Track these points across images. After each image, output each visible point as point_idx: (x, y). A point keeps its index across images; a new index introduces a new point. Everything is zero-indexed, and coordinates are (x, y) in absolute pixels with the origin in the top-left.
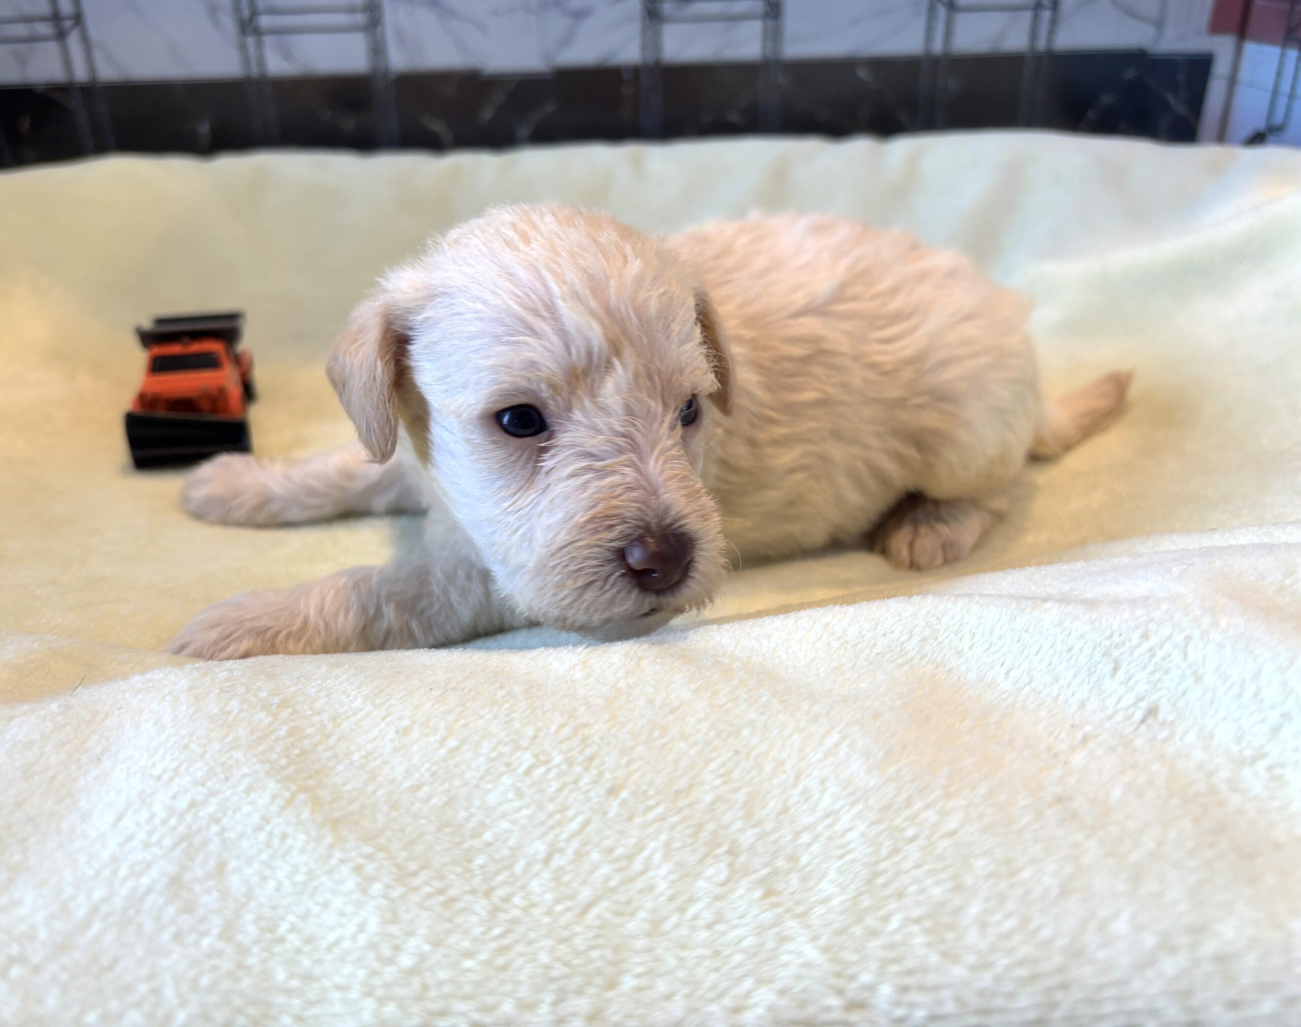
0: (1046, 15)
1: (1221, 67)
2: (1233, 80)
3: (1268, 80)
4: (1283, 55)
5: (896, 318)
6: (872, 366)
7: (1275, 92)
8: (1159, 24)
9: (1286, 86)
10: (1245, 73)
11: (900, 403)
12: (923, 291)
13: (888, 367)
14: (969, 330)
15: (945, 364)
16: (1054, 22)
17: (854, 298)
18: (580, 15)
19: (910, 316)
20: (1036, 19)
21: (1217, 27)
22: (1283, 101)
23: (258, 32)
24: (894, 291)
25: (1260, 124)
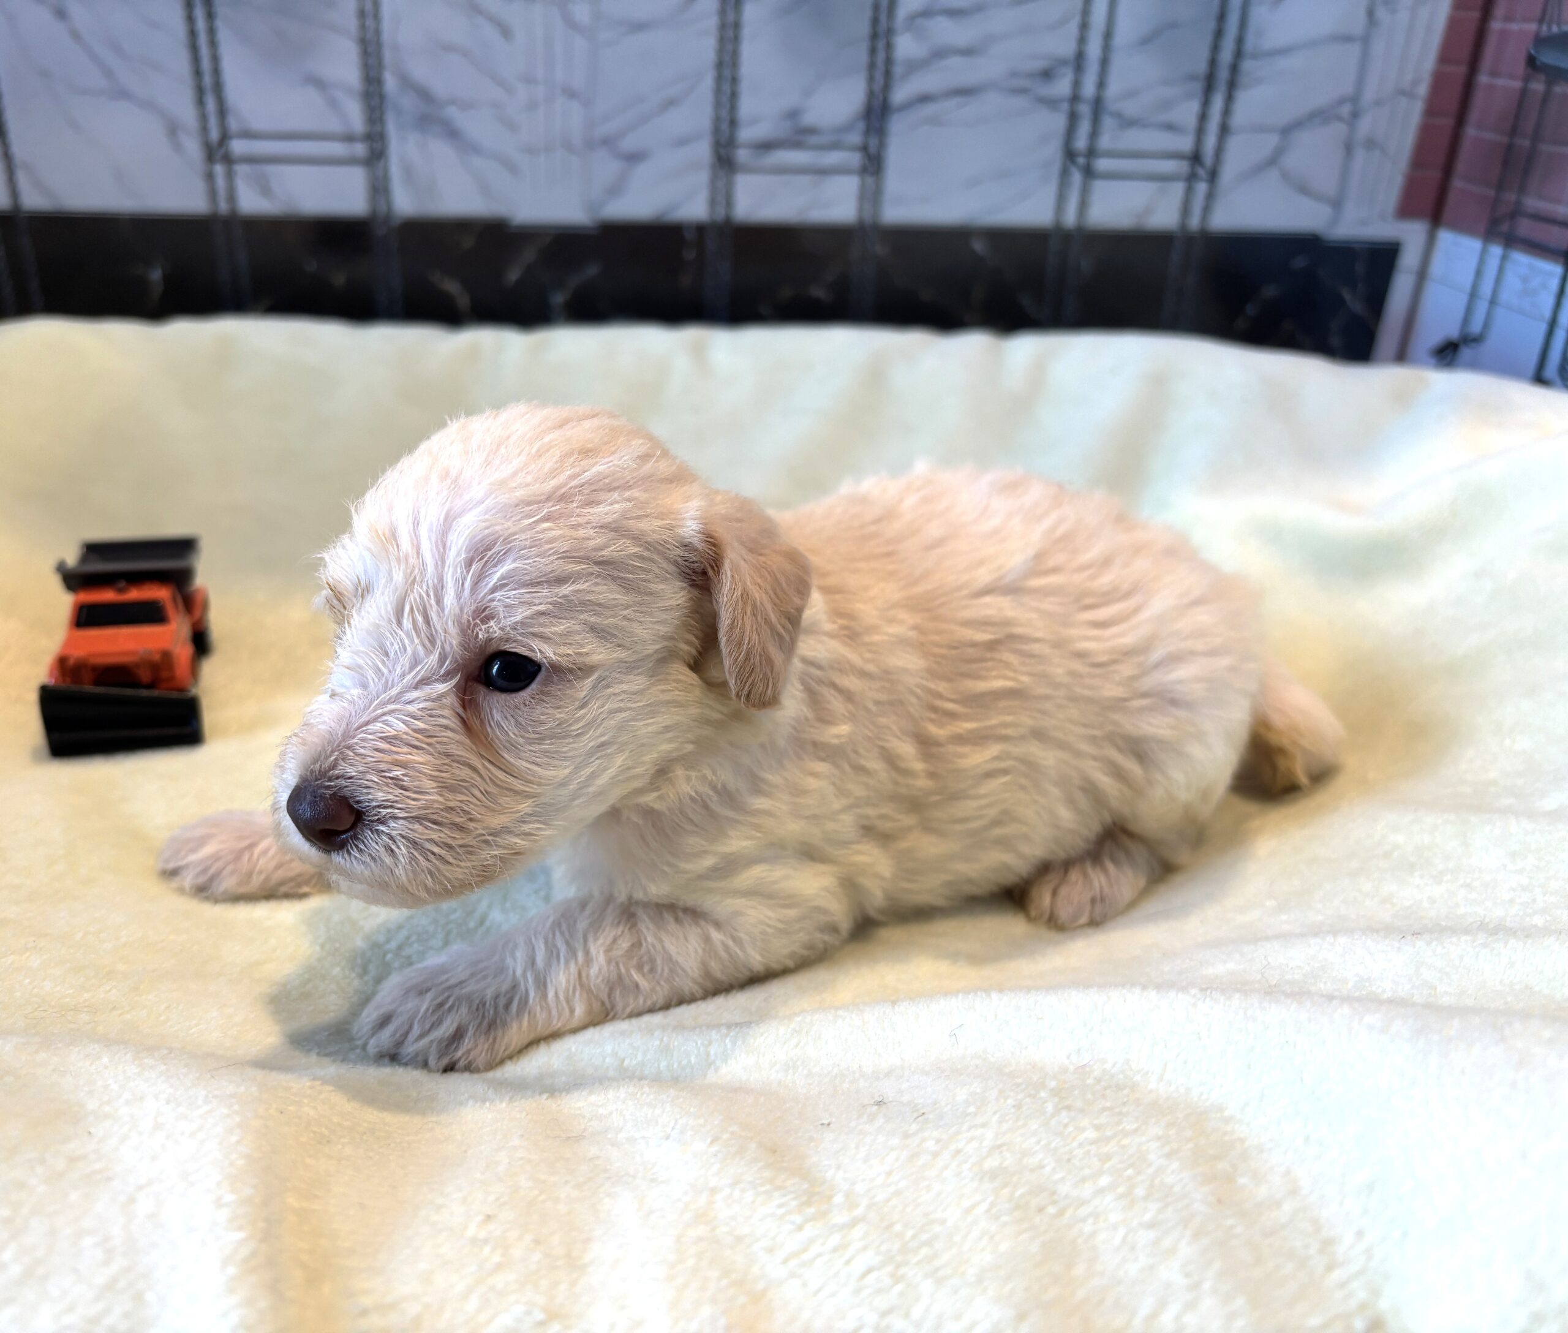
0: (1202, 188)
1: (1409, 260)
2: (1422, 275)
3: (1465, 277)
4: (1484, 252)
5: (1108, 597)
6: (1080, 655)
7: (1473, 295)
8: (1337, 204)
9: (1486, 289)
10: (1437, 267)
11: (1118, 705)
12: (1141, 565)
13: (1104, 658)
14: (1202, 617)
15: (1175, 659)
16: (1210, 196)
17: (1055, 570)
18: (634, 158)
19: (1127, 595)
20: (1189, 192)
21: (1406, 210)
22: (1481, 308)
23: (229, 160)
24: (1106, 562)
25: (1452, 331)
